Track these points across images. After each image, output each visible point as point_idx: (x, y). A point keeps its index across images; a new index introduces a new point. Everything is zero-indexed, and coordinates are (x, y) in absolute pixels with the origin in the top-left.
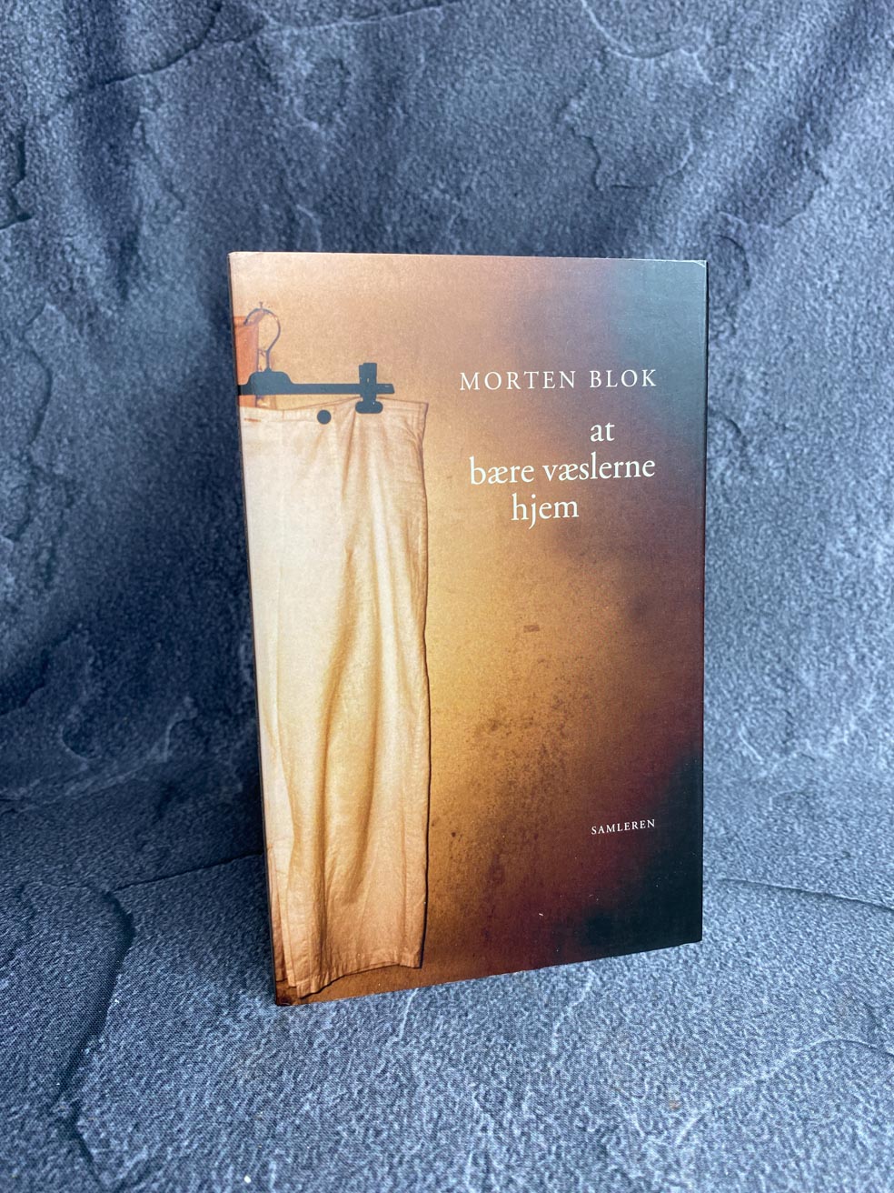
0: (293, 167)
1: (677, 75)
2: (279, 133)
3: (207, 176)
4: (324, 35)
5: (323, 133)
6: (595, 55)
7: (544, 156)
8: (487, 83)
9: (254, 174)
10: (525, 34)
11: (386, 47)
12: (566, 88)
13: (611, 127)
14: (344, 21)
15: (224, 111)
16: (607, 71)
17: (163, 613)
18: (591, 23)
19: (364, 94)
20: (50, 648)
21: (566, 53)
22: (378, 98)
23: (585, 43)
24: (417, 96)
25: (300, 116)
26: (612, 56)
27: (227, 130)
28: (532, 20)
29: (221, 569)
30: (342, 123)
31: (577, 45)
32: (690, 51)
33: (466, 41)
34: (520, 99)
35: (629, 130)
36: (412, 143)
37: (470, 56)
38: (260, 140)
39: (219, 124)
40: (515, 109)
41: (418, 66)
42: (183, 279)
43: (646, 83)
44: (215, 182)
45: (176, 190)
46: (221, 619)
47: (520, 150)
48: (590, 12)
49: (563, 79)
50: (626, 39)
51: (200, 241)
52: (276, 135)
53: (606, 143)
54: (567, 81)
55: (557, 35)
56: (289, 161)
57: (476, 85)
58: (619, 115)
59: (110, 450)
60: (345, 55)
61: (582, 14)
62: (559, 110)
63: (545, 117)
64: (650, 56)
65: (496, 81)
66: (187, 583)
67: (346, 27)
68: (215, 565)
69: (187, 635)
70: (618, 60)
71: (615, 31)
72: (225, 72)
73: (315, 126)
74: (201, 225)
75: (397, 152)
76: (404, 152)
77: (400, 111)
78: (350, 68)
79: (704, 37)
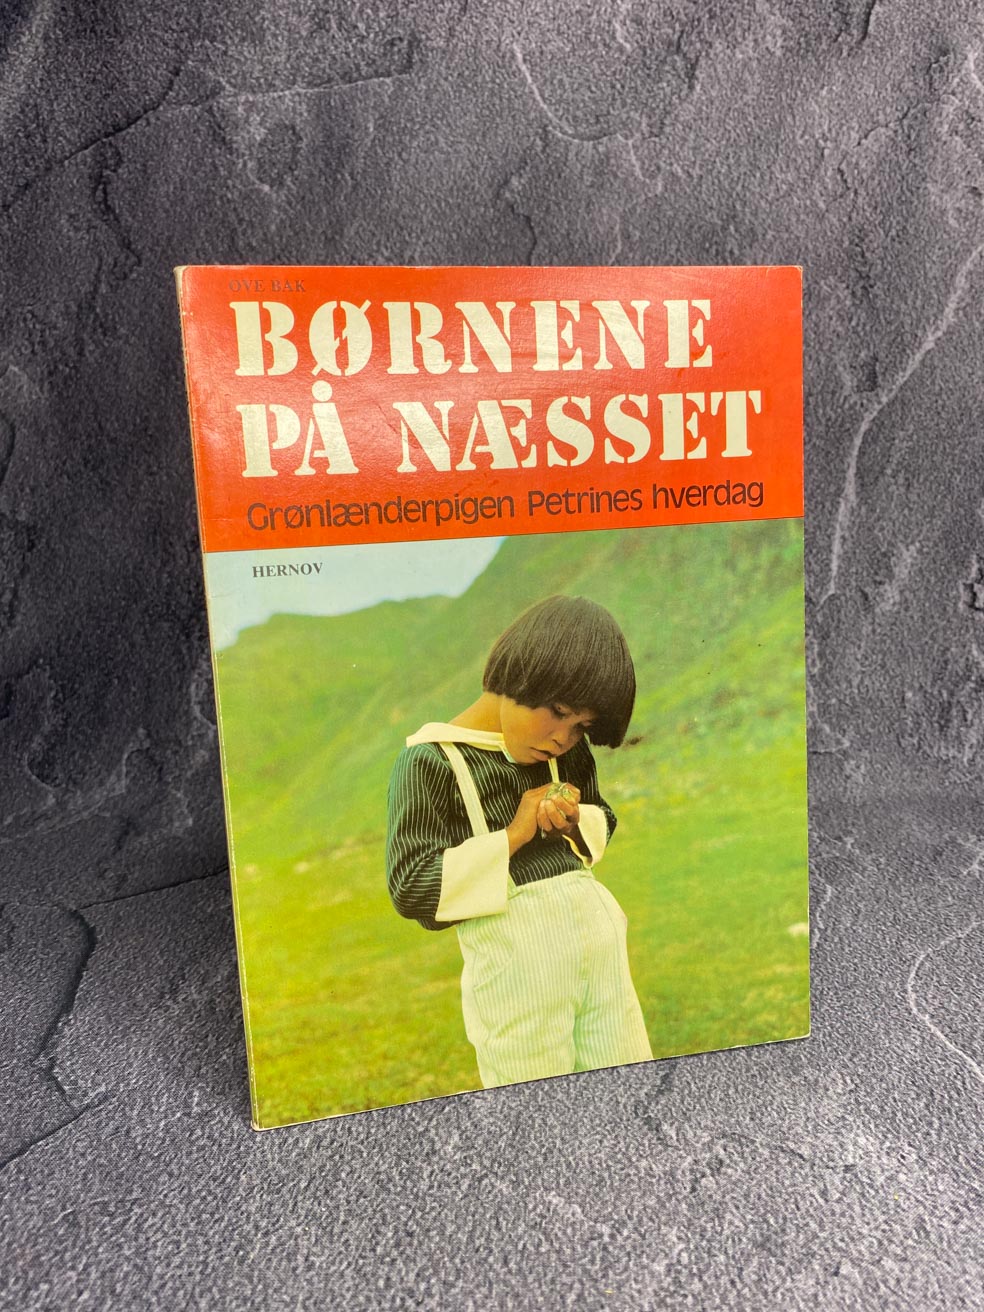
0: (244, 226)
1: (612, 161)
2: (232, 194)
3: (162, 234)
4: (277, 102)
5: (274, 195)
6: (537, 133)
7: (484, 232)
8: (433, 153)
9: (207, 232)
10: (470, 107)
11: (337, 115)
12: (509, 163)
13: (548, 208)
14: (297, 88)
15: (179, 171)
16: (548, 150)
17: (119, 652)
18: (534, 100)
19: (315, 159)
20: (13, 681)
21: (510, 128)
22: (328, 164)
23: (527, 119)
24: (365, 163)
25: (252, 178)
26: (553, 136)
27: (182, 189)
28: (478, 94)
29: (174, 612)
30: (293, 186)
31: (521, 122)
32: (626, 138)
33: (414, 112)
34: (464, 172)
35: (565, 213)
36: (359, 208)
37: (417, 127)
38: (214, 199)
39: (175, 183)
40: (459, 182)
41: (367, 134)
42: (137, 333)
43: (584, 166)
44: (169, 239)
45: (133, 246)
46: (174, 659)
47: (462, 223)
48: (534, 87)
49: (506, 155)
50: (567, 119)
51: (154, 296)
52: (229, 196)
53: (542, 223)
54: (509, 157)
55: (502, 110)
56: (241, 221)
57: (422, 155)
58: (556, 196)
59: (68, 497)
60: (298, 121)
61: (527, 90)
62: (500, 187)
63: (486, 192)
64: (589, 139)
65: (442, 152)
66: (141, 624)
67: (299, 94)
68: (168, 608)
69: (142, 673)
70: (559, 140)
71: (557, 110)
72: (182, 132)
73: (266, 188)
74: (155, 279)
75: (344, 216)
76: (350, 217)
77: (349, 178)
78: (302, 134)
79: (640, 123)
